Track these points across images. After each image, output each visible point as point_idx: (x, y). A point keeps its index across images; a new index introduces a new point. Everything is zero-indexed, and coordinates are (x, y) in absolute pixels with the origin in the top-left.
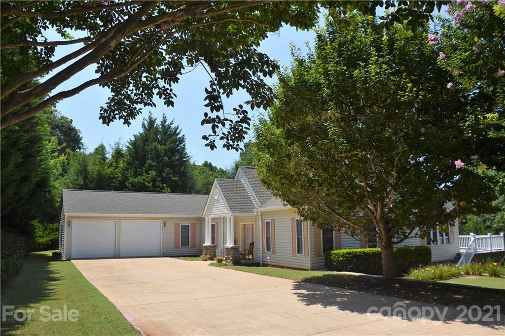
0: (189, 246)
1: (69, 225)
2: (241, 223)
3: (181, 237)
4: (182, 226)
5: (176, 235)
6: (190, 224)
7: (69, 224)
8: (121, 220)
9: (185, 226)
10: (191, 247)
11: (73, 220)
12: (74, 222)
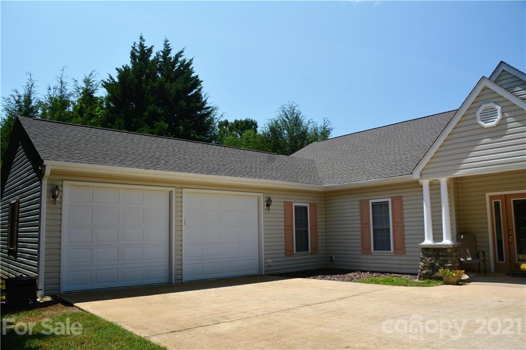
0: (307, 250)
1: (54, 197)
2: (488, 195)
3: (296, 230)
4: (296, 207)
5: (287, 228)
6: (308, 205)
7: (55, 192)
8: (184, 190)
9: (301, 208)
10: (311, 254)
11: (65, 183)
12: (68, 190)
